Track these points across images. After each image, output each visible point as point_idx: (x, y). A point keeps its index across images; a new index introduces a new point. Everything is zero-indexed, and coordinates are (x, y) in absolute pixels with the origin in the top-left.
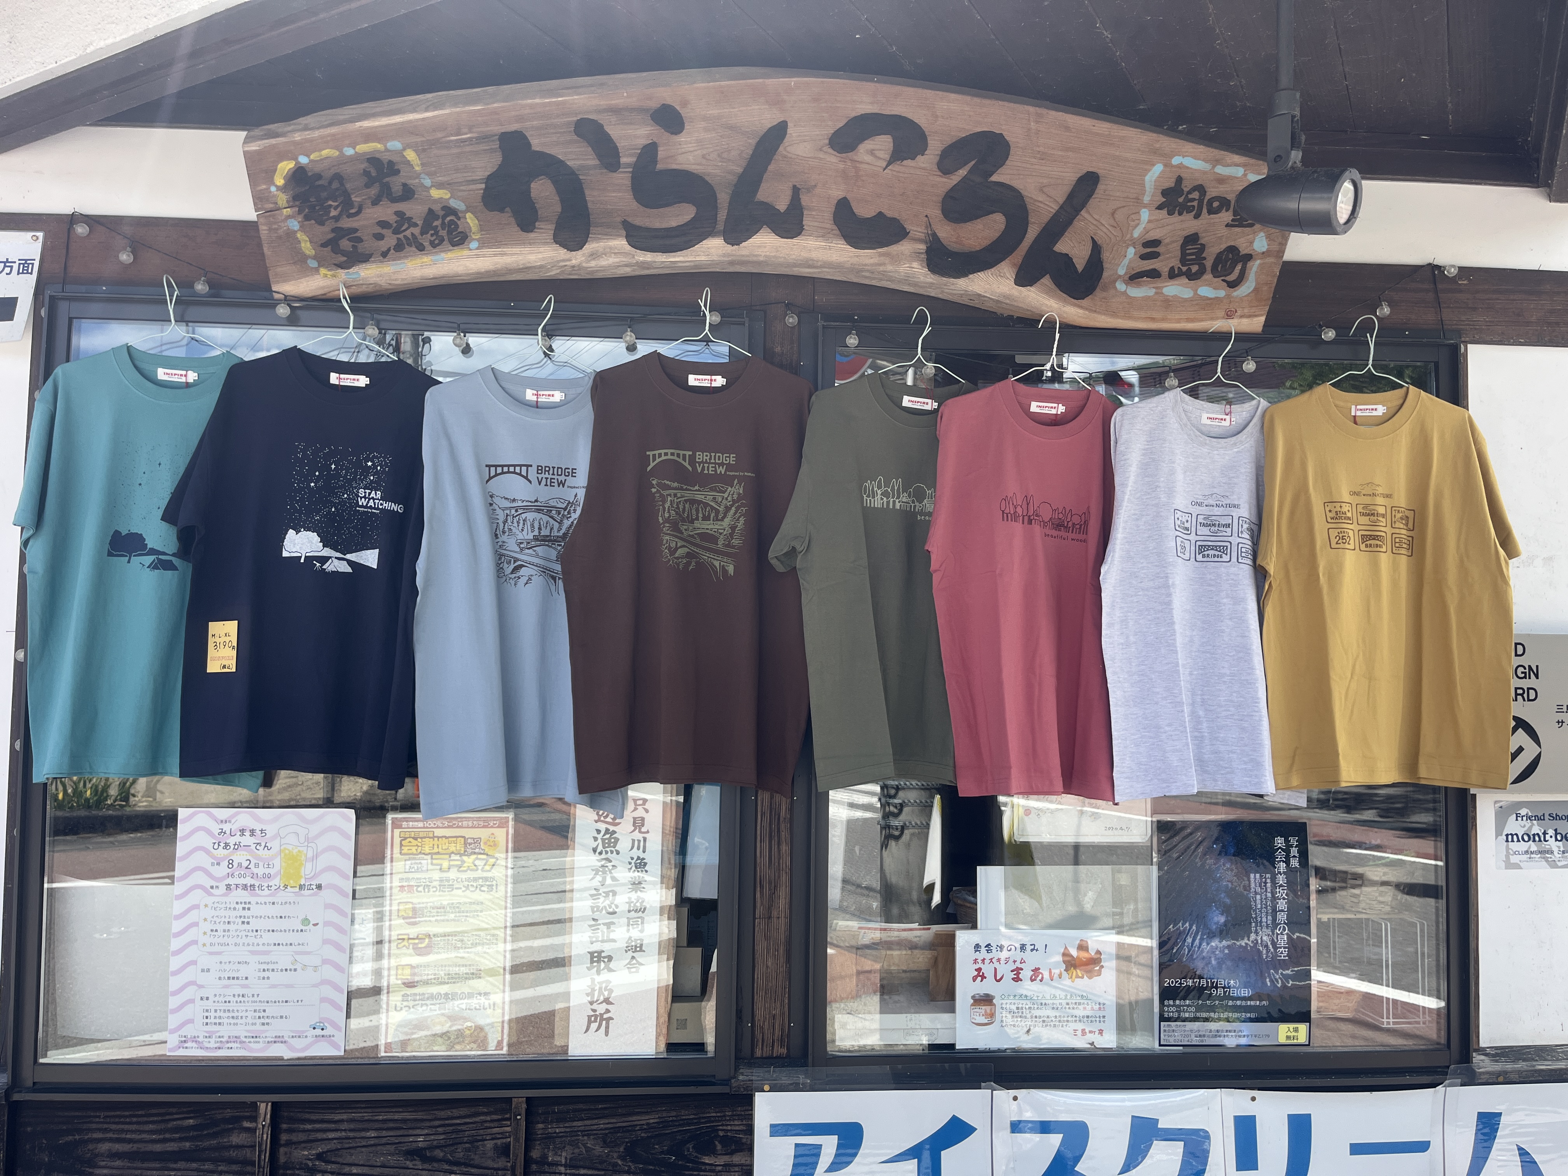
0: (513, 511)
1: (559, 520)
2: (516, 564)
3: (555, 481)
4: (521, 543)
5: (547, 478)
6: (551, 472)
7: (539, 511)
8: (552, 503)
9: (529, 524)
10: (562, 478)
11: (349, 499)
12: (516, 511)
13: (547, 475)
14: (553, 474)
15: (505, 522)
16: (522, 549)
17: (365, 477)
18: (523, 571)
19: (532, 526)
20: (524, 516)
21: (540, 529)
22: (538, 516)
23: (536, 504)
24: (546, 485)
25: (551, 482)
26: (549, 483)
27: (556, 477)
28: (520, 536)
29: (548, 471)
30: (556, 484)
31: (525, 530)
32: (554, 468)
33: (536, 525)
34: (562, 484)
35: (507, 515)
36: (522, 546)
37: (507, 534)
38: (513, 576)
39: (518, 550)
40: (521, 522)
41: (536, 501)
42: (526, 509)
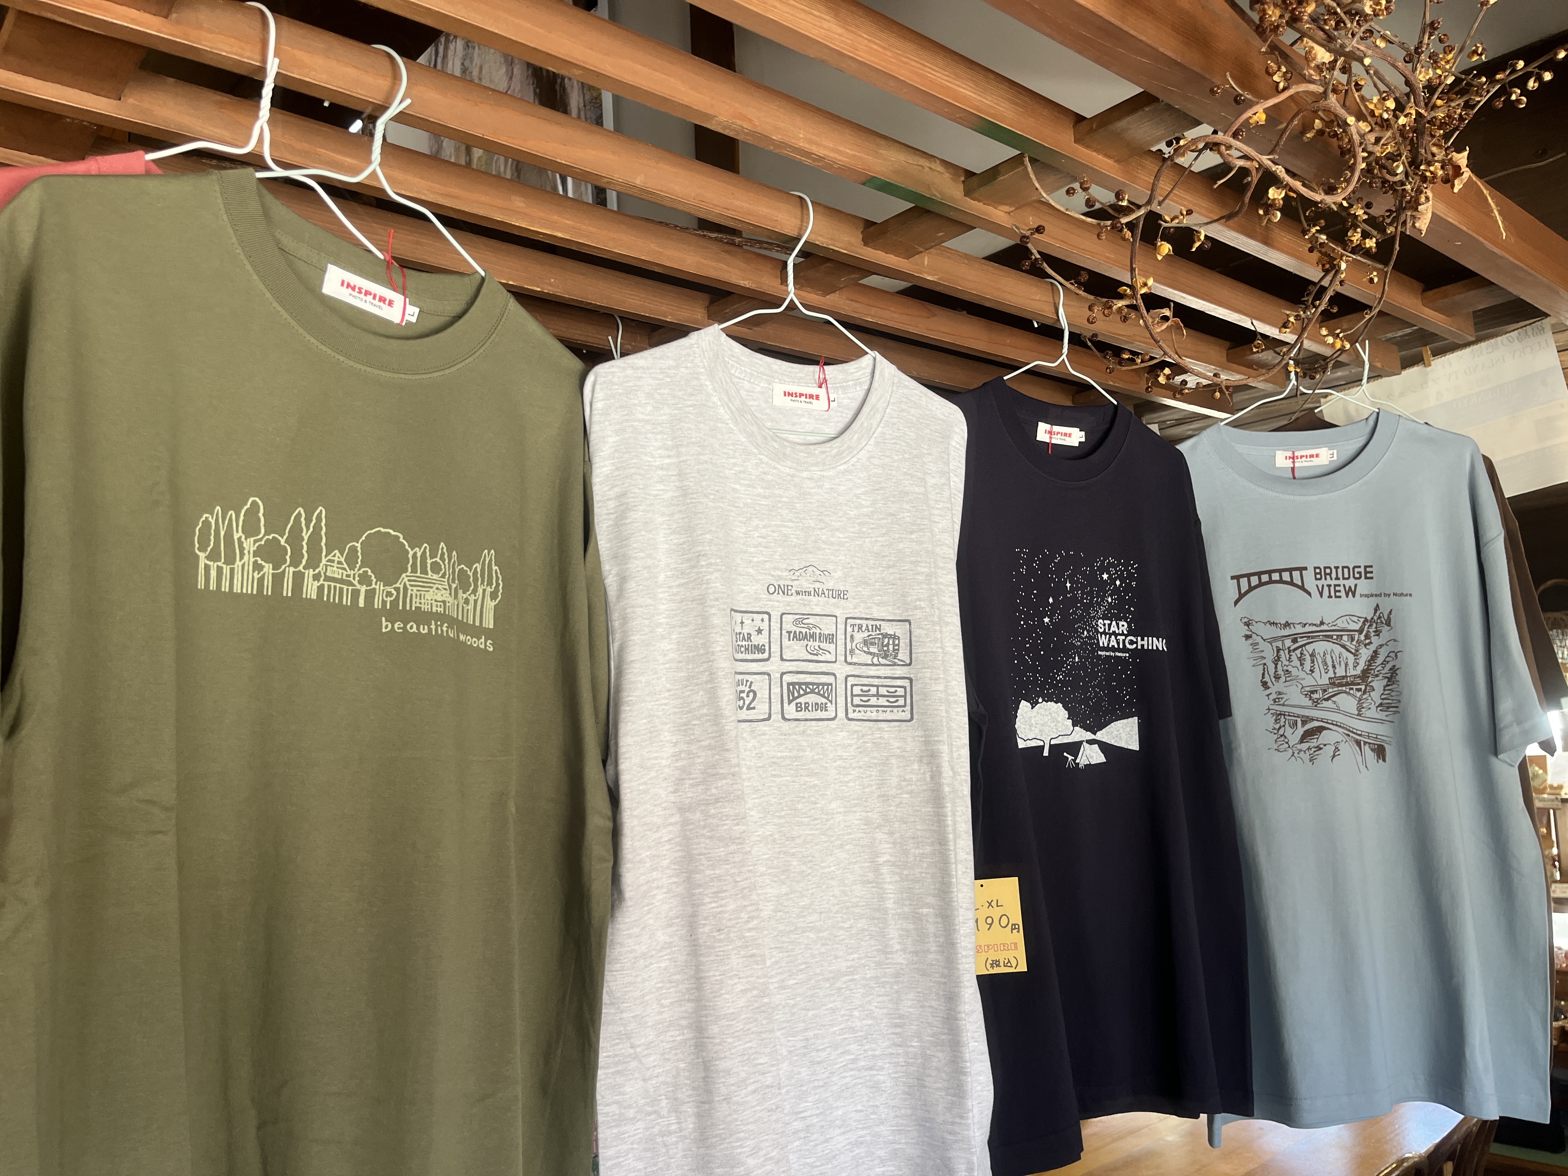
1: (1353, 649)
2: (1308, 726)
4: (1312, 692)
5: (1329, 586)
7: (1327, 638)
8: (1341, 624)
10: (1351, 583)
11: (1089, 637)
13: (1329, 582)
15: (1277, 661)
16: (1316, 702)
17: (1102, 600)
21: (1333, 666)
22: (1328, 646)
23: (1323, 628)
25: (1336, 591)
27: (1341, 582)
34: (1351, 592)
36: (1315, 696)
38: (1304, 746)
42: (1311, 637)
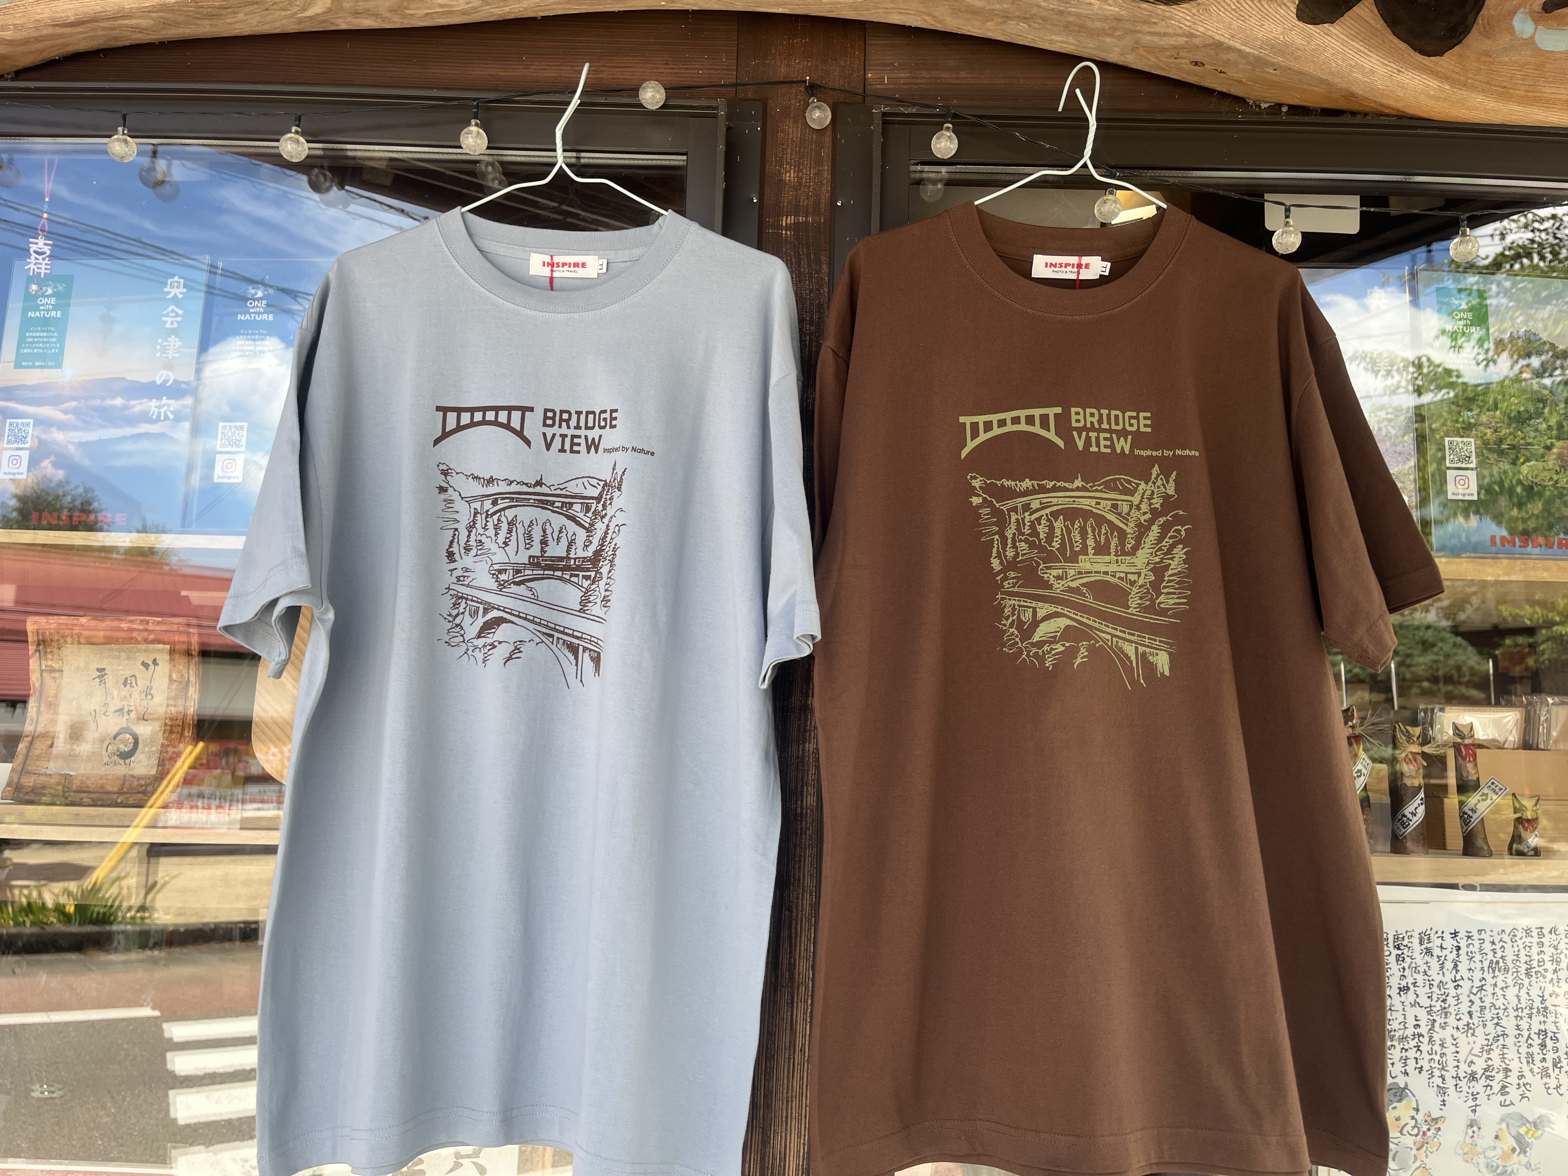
0: (488, 504)
1: (586, 520)
3: (582, 441)
6: (573, 423)
7: (544, 504)
8: (572, 487)
9: (521, 531)
12: (495, 503)
13: (564, 430)
14: (578, 427)
15: (471, 527)
16: (502, 585)
18: (502, 632)
19: (529, 536)
20: (510, 514)
21: (544, 543)
22: (543, 515)
23: (538, 489)
24: (562, 450)
25: (573, 444)
26: (567, 447)
27: (581, 431)
28: (500, 557)
29: (568, 421)
30: (583, 448)
31: (513, 543)
32: (579, 413)
33: (537, 535)
35: (476, 514)
36: (503, 577)
37: (473, 552)
39: (494, 585)
40: (504, 526)
41: (539, 483)
42: (517, 499)
